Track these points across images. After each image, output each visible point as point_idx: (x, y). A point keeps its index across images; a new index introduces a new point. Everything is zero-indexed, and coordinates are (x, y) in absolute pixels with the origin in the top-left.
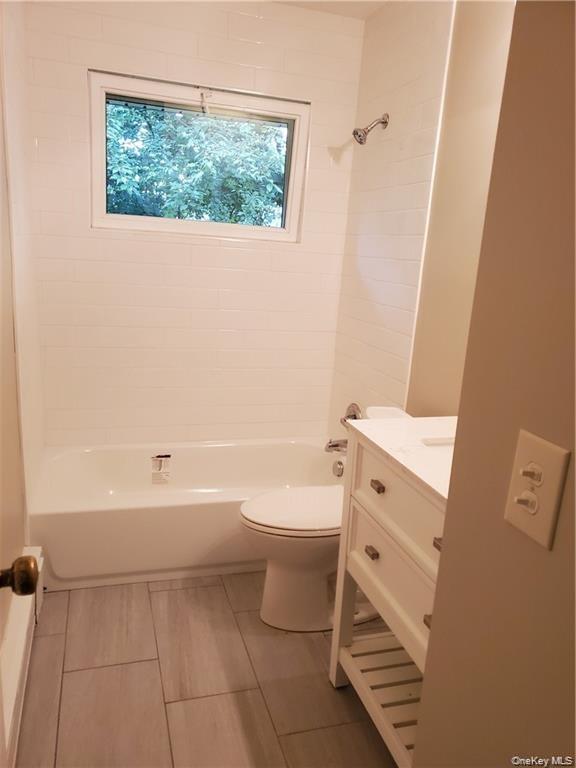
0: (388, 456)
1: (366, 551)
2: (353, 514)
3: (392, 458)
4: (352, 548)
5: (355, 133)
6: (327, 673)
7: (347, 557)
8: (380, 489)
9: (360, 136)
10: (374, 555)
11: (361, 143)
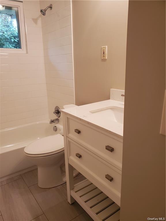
0: (80, 119)
1: (76, 156)
2: (68, 143)
3: (82, 120)
4: (70, 155)
5: (41, 11)
6: (67, 199)
7: (68, 159)
8: (79, 132)
9: (43, 12)
10: (80, 156)
11: (44, 15)
